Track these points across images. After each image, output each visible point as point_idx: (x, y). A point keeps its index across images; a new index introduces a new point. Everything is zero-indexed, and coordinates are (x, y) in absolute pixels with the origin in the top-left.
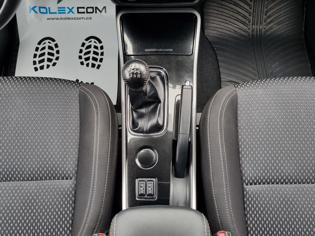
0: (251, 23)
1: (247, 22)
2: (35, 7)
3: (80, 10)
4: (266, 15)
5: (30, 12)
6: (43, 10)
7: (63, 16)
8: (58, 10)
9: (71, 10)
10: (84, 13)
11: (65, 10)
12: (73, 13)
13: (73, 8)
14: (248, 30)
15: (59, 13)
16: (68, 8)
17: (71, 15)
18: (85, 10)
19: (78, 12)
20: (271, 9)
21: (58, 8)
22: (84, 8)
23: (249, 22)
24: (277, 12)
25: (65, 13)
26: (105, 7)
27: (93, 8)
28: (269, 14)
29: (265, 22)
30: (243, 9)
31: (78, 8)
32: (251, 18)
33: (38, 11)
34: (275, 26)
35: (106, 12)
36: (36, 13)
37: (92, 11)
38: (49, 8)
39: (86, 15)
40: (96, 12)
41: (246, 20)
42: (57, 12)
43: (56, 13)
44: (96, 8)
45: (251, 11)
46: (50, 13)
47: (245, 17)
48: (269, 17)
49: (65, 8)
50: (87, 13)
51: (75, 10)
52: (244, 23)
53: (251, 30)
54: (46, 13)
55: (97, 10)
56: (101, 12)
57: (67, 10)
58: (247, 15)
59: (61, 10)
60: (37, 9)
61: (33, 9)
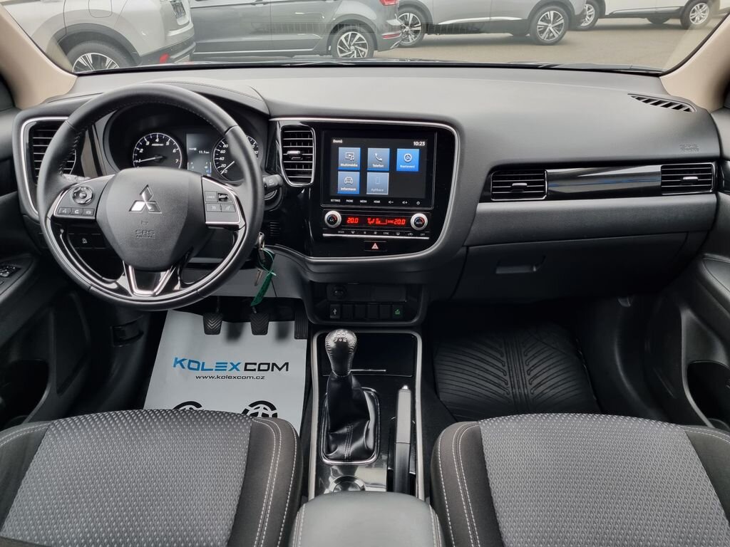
0: (509, 385)
1: (503, 384)
2: (183, 360)
3: (249, 367)
4: (529, 375)
5: (175, 366)
6: (194, 365)
7: (221, 374)
8: (216, 367)
9: (235, 367)
10: (255, 370)
11: (226, 367)
12: (238, 370)
13: (239, 364)
14: (506, 395)
15: (216, 370)
16: (232, 364)
17: (234, 373)
18: (256, 367)
19: (246, 369)
20: (535, 366)
21: (217, 363)
22: (255, 364)
23: (507, 384)
24: (544, 371)
25: (225, 370)
26: (287, 364)
27: (269, 364)
28: (533, 373)
29: (531, 384)
30: (493, 366)
31: (246, 364)
32: (507, 378)
33: (186, 366)
34: (547, 390)
35: (287, 370)
36: (183, 367)
37: (267, 369)
38: (203, 363)
39: (257, 373)
40: (272, 370)
41: (500, 382)
42: (214, 368)
43: (212, 370)
44: (274, 364)
45: (506, 368)
46: (203, 369)
47: (498, 377)
48: (535, 377)
49: (226, 363)
50: (259, 370)
51: (241, 367)
52: (499, 386)
53: (511, 395)
54: (198, 369)
55: (274, 367)
56: (280, 369)
57: (230, 366)
58: (501, 374)
59: (221, 366)
60: (185, 363)
61: (180, 362)
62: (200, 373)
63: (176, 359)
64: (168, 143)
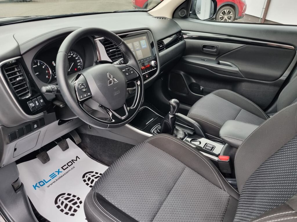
2: (36, 184)
3: (64, 168)
5: (35, 189)
6: (42, 184)
7: (56, 178)
9: (59, 172)
10: (68, 167)
11: (55, 174)
12: (61, 172)
13: (59, 170)
17: (61, 174)
18: (67, 166)
19: (64, 170)
21: (50, 176)
22: (65, 165)
25: (56, 176)
26: (77, 157)
27: (70, 162)
31: (62, 168)
33: (39, 186)
35: (79, 159)
36: (39, 187)
37: (71, 164)
38: (44, 180)
39: (70, 168)
40: (74, 163)
42: (51, 178)
43: (51, 180)
44: (72, 160)
46: (47, 182)
49: (54, 173)
50: (69, 166)
51: (61, 170)
54: (44, 184)
55: (73, 161)
56: (76, 160)
57: (57, 173)
59: (53, 176)
60: (38, 185)
61: (36, 186)
62: (47, 185)
63: (33, 186)
64: (39, 64)
